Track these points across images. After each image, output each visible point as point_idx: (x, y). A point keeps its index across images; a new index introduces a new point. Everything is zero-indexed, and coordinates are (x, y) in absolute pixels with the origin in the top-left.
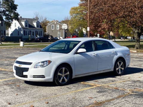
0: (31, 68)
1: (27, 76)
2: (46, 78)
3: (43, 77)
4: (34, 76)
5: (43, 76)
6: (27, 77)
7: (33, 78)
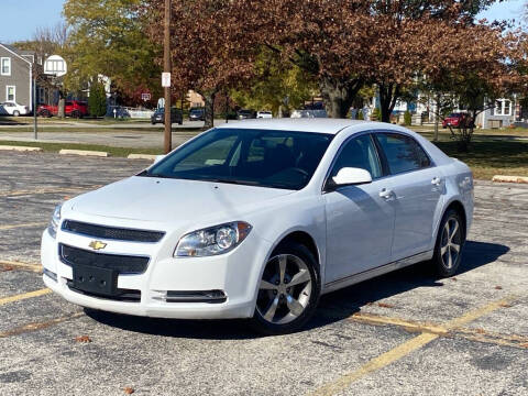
0: (161, 256)
1: (139, 292)
2: (228, 303)
3: (216, 298)
4: (170, 293)
5: (217, 296)
6: (138, 300)
7: (168, 301)
